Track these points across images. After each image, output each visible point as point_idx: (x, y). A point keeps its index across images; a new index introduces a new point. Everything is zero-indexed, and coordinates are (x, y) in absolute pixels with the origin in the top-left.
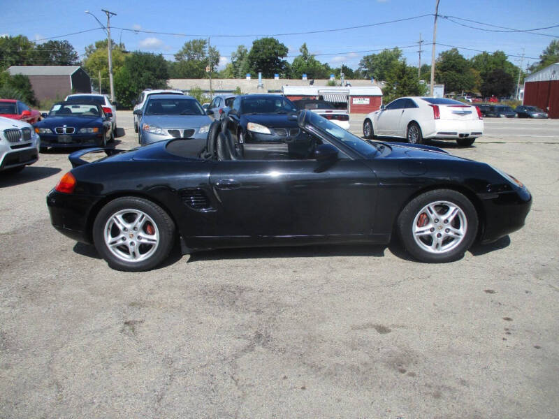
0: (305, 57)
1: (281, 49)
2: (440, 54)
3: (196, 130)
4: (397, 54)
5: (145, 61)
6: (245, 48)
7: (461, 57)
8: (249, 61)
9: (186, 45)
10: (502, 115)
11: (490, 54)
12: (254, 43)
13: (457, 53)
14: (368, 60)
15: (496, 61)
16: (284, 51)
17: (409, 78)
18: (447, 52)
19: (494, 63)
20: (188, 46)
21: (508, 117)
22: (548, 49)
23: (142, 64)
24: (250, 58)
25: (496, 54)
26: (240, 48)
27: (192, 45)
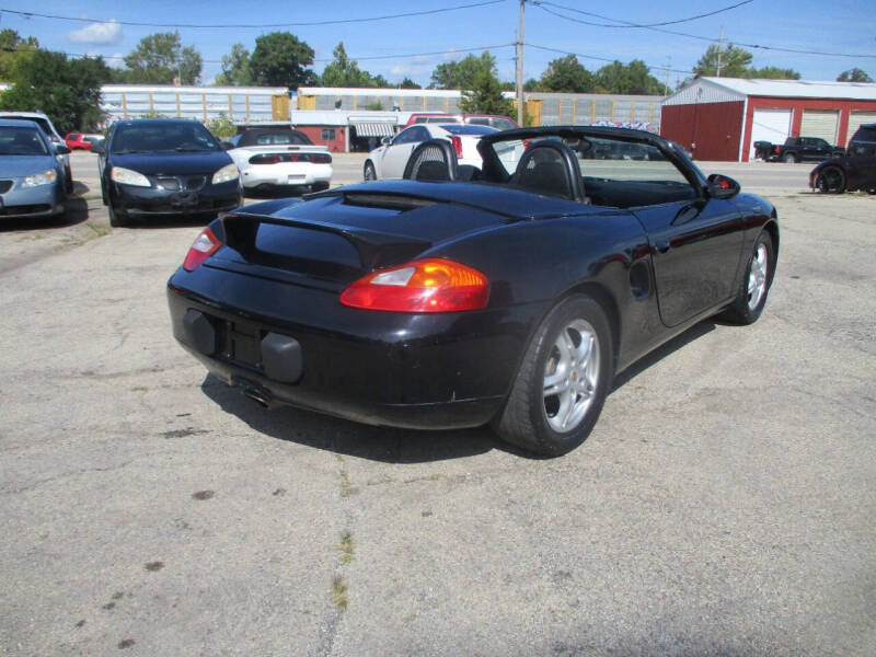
0: (343, 64)
1: (303, 51)
2: (550, 64)
3: (15, 181)
4: (487, 62)
5: (55, 65)
6: (245, 49)
7: (581, 68)
8: (251, 69)
9: (144, 42)
10: (626, 157)
11: (624, 65)
12: (258, 41)
13: (576, 61)
14: (445, 71)
15: (633, 74)
16: (307, 54)
17: (495, 99)
18: (561, 60)
19: (630, 78)
20: (147, 45)
21: (635, 159)
22: (704, 58)
23: (51, 71)
24: (253, 64)
25: (633, 65)
26: (235, 47)
27: (153, 41)
